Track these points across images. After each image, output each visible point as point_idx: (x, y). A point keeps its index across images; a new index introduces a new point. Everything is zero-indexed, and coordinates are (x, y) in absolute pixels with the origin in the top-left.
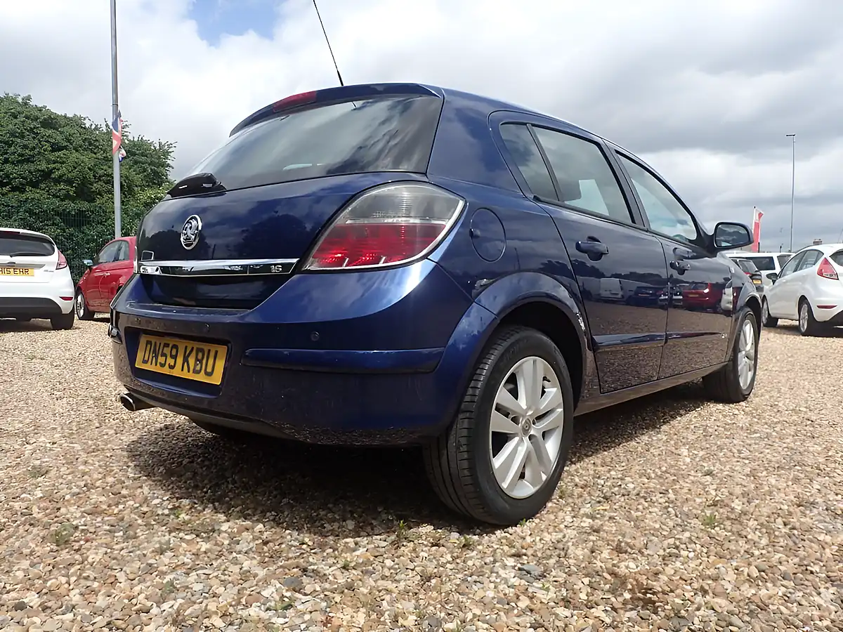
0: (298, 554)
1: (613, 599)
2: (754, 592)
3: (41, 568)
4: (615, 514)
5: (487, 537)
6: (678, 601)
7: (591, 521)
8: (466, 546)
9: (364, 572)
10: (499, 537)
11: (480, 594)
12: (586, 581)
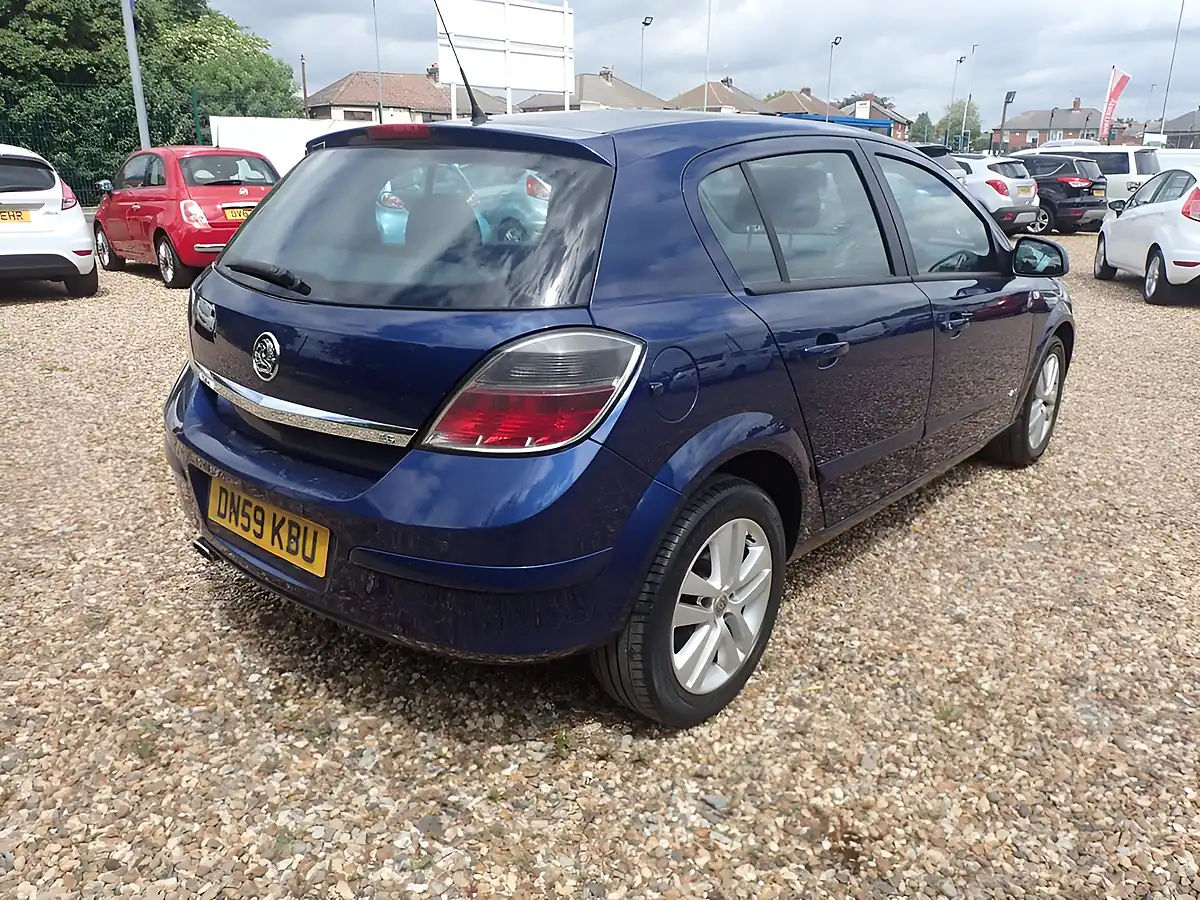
0: (435, 775)
1: (810, 852)
2: (978, 837)
3: (127, 797)
4: (829, 699)
5: (666, 743)
6: (886, 854)
7: (796, 710)
8: (640, 761)
9: (516, 805)
10: (681, 743)
11: (653, 843)
12: (780, 821)
